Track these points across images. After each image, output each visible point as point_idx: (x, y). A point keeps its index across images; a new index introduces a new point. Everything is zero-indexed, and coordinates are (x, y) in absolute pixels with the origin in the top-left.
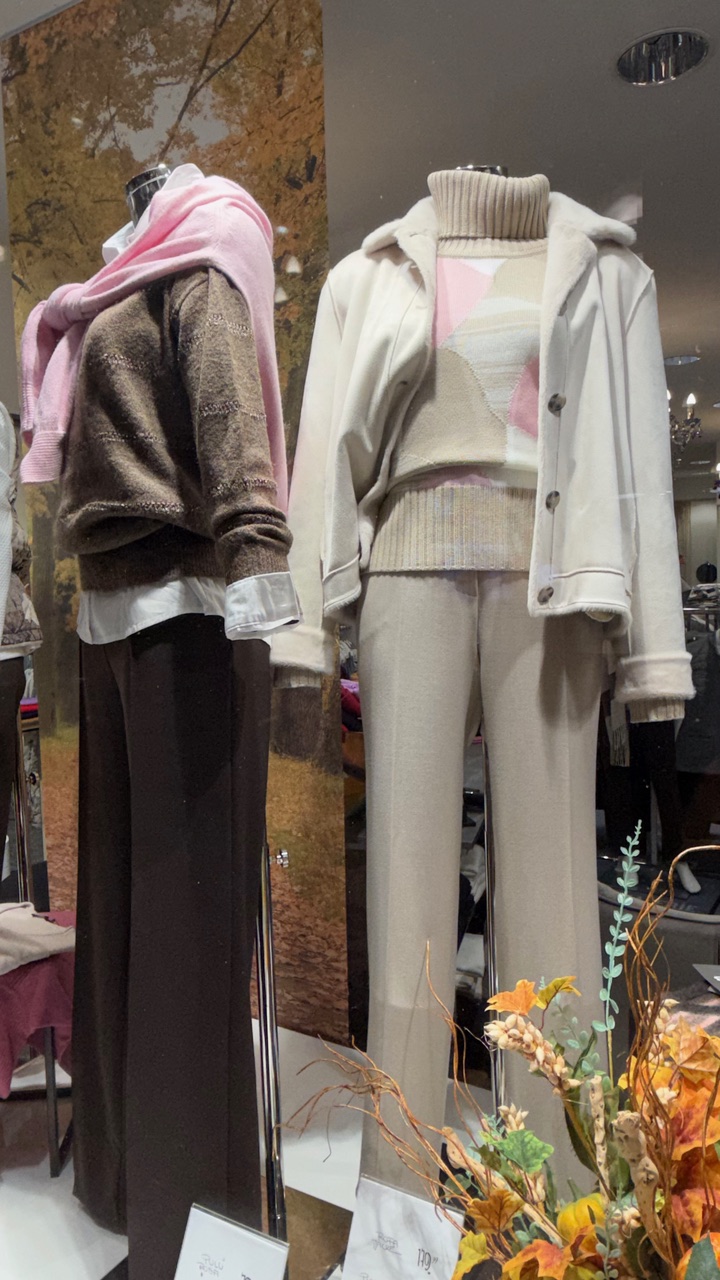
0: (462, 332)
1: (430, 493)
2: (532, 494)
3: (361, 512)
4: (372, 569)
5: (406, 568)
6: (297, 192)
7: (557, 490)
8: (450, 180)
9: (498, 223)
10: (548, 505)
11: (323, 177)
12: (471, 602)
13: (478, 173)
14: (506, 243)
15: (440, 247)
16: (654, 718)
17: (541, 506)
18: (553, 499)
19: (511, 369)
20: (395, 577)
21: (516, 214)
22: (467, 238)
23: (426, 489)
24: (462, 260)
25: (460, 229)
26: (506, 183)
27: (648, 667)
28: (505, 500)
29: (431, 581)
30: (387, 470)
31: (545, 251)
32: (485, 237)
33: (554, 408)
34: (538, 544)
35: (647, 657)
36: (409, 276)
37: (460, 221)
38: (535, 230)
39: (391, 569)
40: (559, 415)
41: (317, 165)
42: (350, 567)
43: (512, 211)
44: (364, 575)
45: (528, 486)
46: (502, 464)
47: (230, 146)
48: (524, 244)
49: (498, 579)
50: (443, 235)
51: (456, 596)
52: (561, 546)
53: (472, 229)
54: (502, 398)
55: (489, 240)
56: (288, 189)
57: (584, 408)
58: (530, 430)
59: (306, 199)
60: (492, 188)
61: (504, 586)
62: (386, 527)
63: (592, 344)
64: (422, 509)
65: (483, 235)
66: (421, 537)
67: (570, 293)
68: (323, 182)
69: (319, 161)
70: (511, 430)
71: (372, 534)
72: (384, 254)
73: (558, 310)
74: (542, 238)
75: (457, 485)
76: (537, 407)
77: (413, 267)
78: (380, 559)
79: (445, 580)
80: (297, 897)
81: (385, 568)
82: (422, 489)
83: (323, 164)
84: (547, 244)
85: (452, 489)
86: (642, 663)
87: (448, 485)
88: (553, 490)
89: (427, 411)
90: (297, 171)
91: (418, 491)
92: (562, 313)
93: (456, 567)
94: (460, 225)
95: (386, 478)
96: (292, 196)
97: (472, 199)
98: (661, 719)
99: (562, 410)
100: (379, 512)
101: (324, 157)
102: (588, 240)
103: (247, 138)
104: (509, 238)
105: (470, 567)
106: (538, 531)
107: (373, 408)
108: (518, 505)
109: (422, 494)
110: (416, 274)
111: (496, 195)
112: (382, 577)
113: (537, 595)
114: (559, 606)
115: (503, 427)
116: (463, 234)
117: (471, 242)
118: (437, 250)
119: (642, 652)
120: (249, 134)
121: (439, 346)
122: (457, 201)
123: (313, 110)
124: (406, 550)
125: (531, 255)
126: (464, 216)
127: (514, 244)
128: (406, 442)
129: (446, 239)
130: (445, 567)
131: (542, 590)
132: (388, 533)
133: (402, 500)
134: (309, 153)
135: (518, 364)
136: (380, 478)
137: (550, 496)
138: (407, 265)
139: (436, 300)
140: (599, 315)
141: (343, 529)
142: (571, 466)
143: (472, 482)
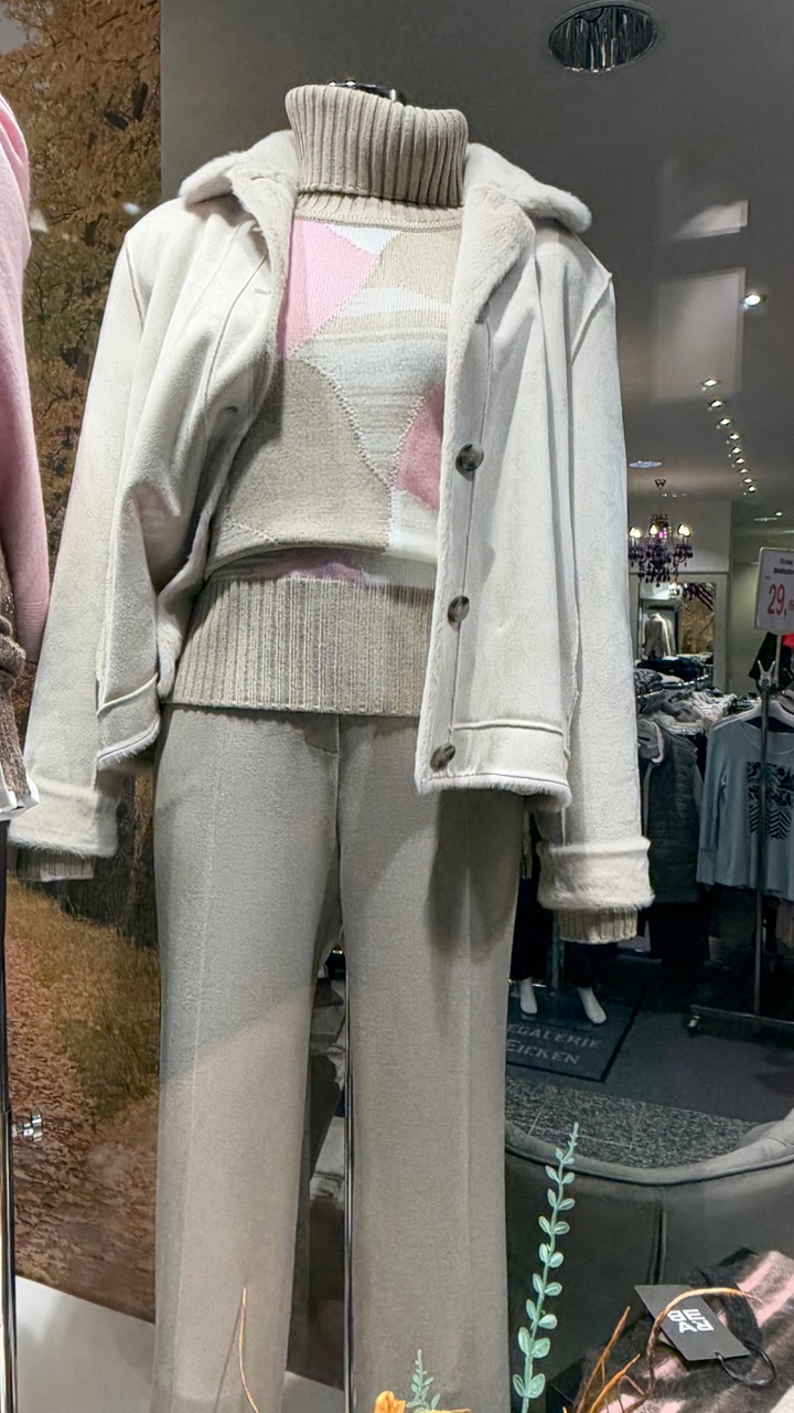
0: (327, 336)
1: (269, 587)
2: (428, 597)
3: (161, 608)
4: (177, 698)
5: (226, 702)
6: (120, 134)
7: (465, 595)
8: (318, 101)
9: (389, 175)
10: (451, 618)
11: (157, 114)
12: (327, 763)
13: (360, 94)
14: (400, 207)
15: (300, 205)
16: (595, 939)
17: (440, 620)
18: (460, 608)
19: (399, 401)
20: (211, 715)
21: (417, 164)
22: (341, 194)
23: (262, 581)
24: (332, 226)
25: (331, 180)
26: (403, 114)
27: (590, 863)
28: (384, 605)
29: (267, 726)
30: (203, 546)
31: (459, 227)
32: (369, 196)
33: (465, 466)
34: (434, 680)
35: (588, 848)
36: (249, 243)
37: (331, 168)
38: (444, 194)
39: (205, 702)
40: (472, 478)
41: (148, 98)
42: (140, 694)
43: (411, 156)
44: (164, 706)
45: (420, 584)
46: (382, 549)
47: (27, 58)
48: (427, 212)
49: (370, 729)
50: (305, 186)
51: (305, 752)
52: (468, 680)
53: (350, 180)
54: (388, 445)
55: (374, 201)
56: (107, 129)
57: (509, 470)
58: (428, 500)
59: (132, 142)
60: (381, 118)
61: (380, 737)
62: (200, 634)
63: (524, 371)
64: (255, 612)
65: (366, 192)
66: (253, 655)
67: (495, 291)
68: (155, 121)
69: (151, 91)
70: (397, 496)
71: (178, 644)
72: (214, 206)
73: (476, 313)
74: (455, 207)
75: (310, 579)
76: (439, 465)
77: (256, 229)
78: (190, 685)
79: (287, 727)
80: (93, 1114)
81: (195, 700)
82: (256, 580)
83: (156, 95)
84: (460, 217)
85: (303, 584)
86: (581, 857)
87: (296, 576)
88: (459, 593)
89: (267, 459)
90: (121, 102)
91: (250, 584)
92: (480, 320)
93: (305, 707)
94: (332, 173)
95: (201, 558)
96: (112, 139)
97: (351, 133)
98: (606, 940)
99: (478, 471)
100: (191, 610)
101: (158, 87)
102: (523, 214)
103: (51, 49)
104: (405, 201)
105: (327, 709)
106: (435, 660)
107: (181, 447)
108: (405, 614)
109: (256, 587)
110: (258, 240)
111: (386, 131)
112: (191, 713)
113: (431, 755)
114: (463, 774)
115: (386, 490)
116: (335, 187)
117: (347, 200)
118: (295, 207)
119: (581, 839)
120: (54, 45)
121: (289, 354)
122: (327, 134)
123: (145, 19)
124: (229, 673)
125: (437, 230)
126: (338, 159)
127: (413, 210)
128: (233, 505)
129: (310, 193)
130: (289, 706)
131: (438, 751)
132: (204, 644)
133: (226, 594)
134: (138, 79)
135: (411, 394)
136: (192, 557)
137: (454, 605)
138: (247, 225)
139: (288, 281)
140: (536, 328)
141: (130, 637)
142: (488, 559)
143: (334, 575)
